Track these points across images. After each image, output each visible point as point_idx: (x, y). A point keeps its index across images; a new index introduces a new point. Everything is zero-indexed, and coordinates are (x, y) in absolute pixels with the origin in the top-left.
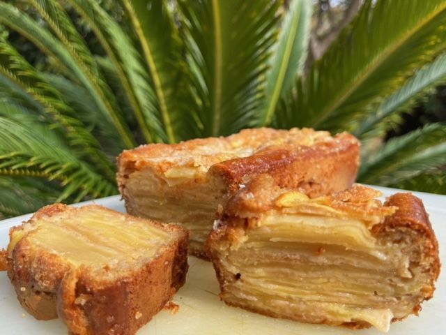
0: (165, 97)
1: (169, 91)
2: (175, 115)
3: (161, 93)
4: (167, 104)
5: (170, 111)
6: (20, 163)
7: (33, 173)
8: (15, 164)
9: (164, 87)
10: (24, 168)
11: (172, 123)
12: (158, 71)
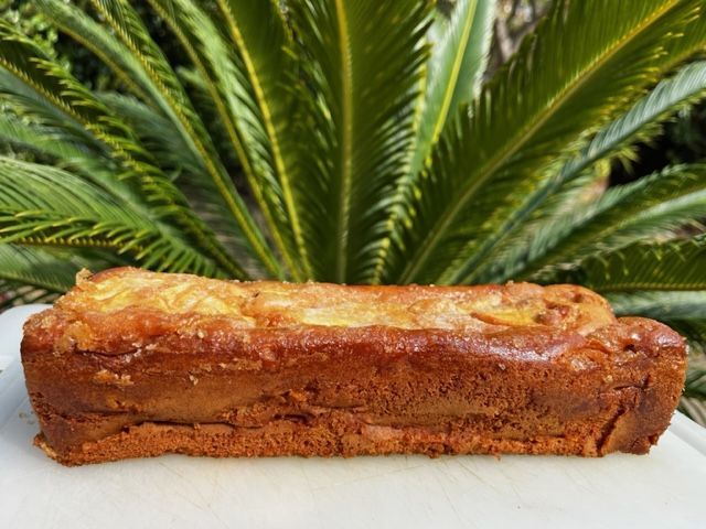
0: (277, 135)
1: (282, 125)
2: (291, 159)
3: (271, 130)
4: (280, 143)
5: (284, 153)
6: (81, 231)
7: (98, 243)
8: (75, 233)
9: (275, 120)
10: (86, 238)
11: (289, 170)
12: (266, 98)
